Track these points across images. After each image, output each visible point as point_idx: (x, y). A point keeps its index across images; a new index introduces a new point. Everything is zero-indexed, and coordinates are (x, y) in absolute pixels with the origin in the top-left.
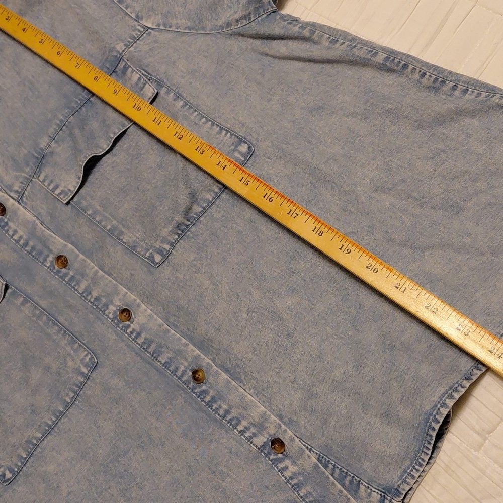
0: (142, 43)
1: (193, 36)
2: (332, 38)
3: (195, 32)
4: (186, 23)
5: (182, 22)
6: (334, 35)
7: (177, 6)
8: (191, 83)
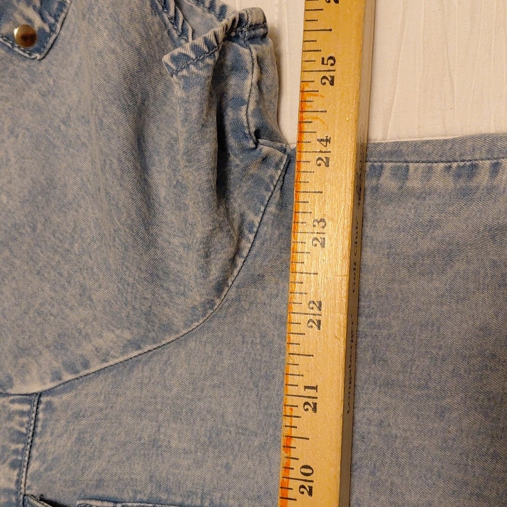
0: (47, 438)
1: (155, 358)
2: (455, 165)
3: (155, 346)
4: (118, 337)
5: (108, 339)
6: (457, 157)
7: (71, 309)
8: (228, 467)
